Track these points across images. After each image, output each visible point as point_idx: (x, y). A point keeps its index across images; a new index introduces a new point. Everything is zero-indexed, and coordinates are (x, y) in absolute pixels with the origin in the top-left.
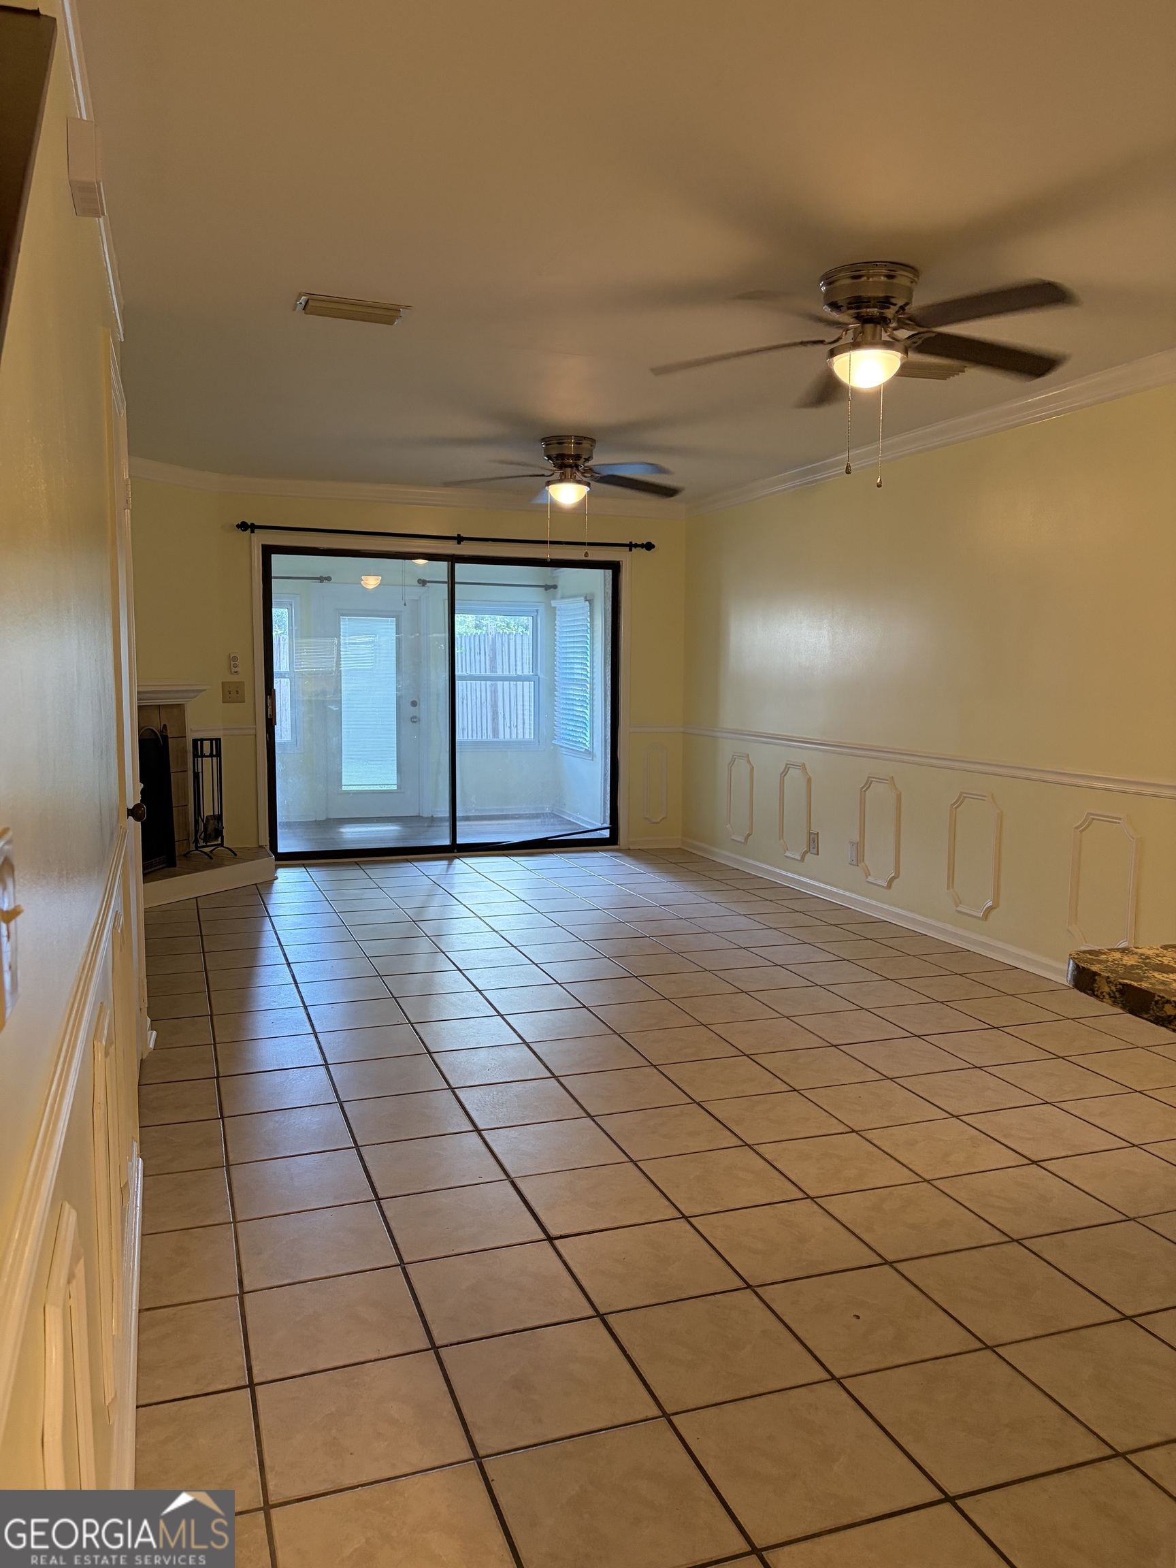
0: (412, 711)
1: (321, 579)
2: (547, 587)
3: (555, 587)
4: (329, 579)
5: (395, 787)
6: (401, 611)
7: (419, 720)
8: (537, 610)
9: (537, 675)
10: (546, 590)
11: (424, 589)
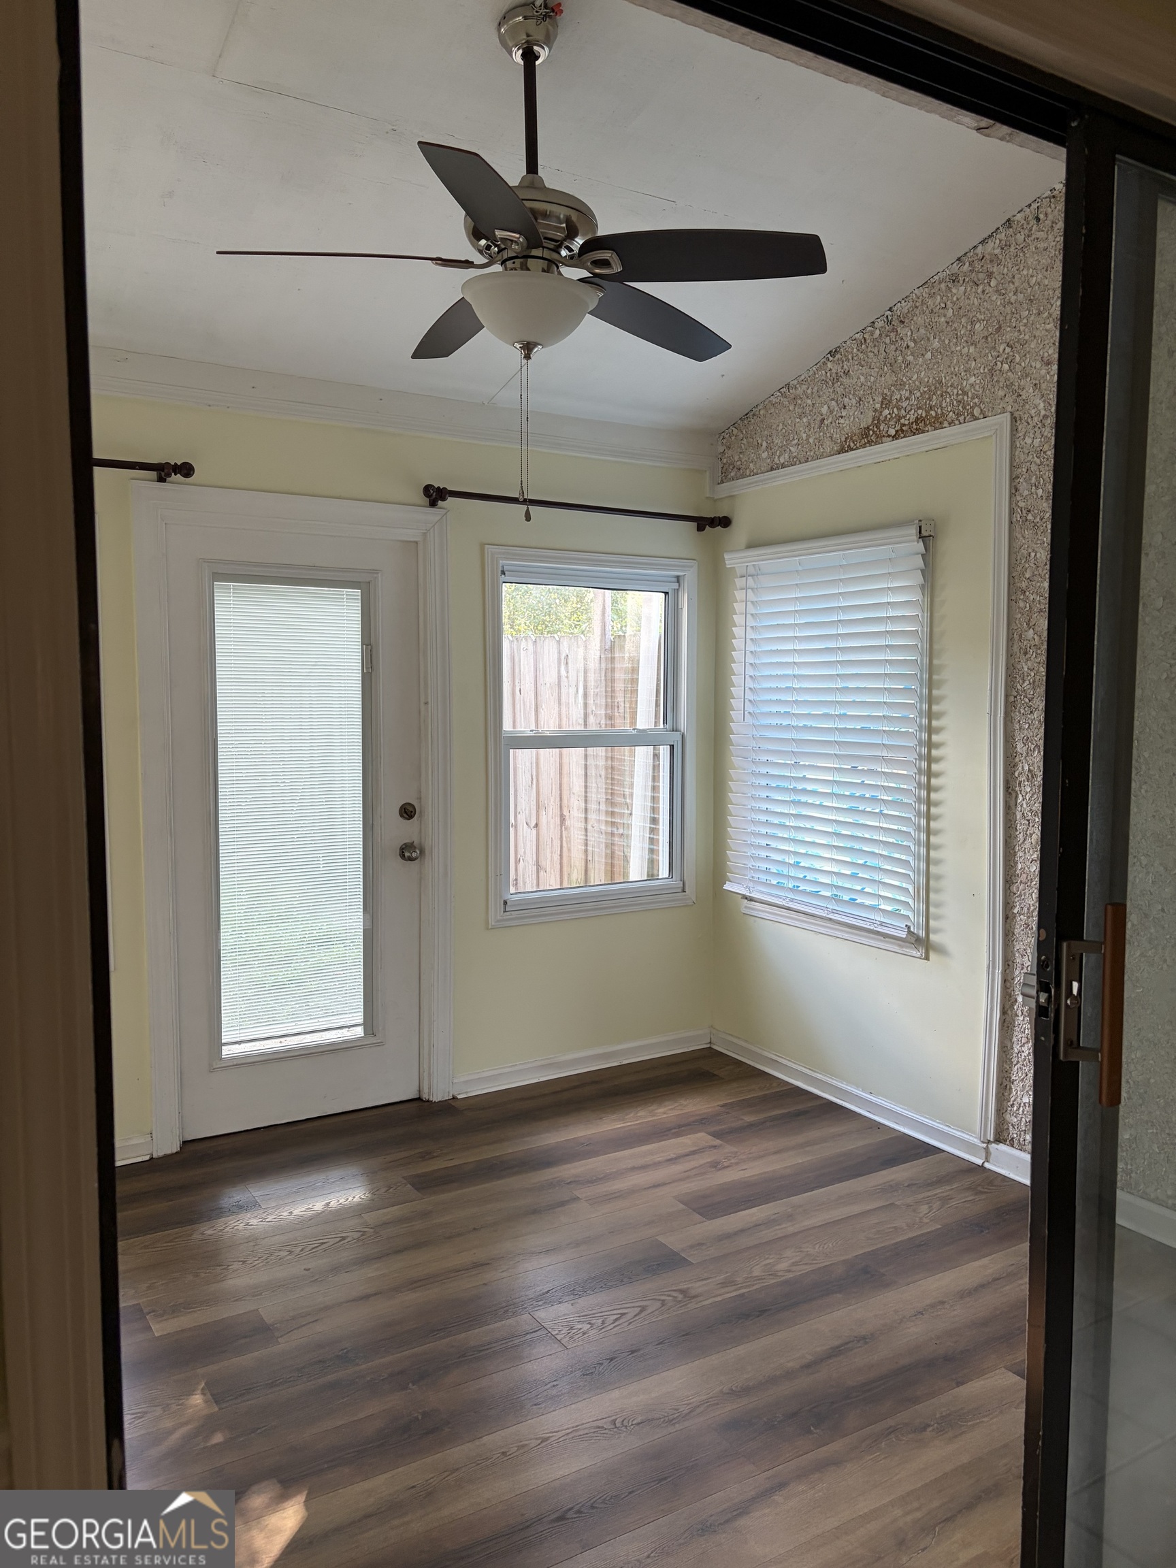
0: (406, 831)
1: (163, 471)
2: (702, 523)
3: (725, 522)
4: (186, 470)
5: (359, 1032)
6: (375, 571)
7: (422, 852)
8: (678, 577)
9: (675, 730)
10: (700, 528)
11: (433, 514)
